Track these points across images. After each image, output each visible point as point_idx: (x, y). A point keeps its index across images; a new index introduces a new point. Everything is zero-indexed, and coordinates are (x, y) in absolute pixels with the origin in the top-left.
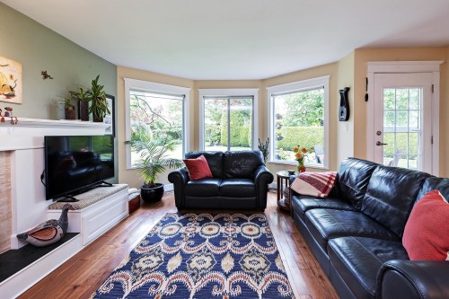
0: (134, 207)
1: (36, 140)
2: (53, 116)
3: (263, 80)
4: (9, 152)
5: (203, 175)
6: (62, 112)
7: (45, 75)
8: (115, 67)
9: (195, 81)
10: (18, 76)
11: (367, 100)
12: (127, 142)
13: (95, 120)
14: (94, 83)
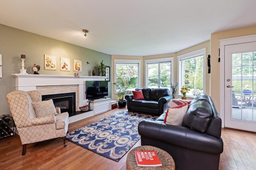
0: (114, 107)
1: (84, 82)
2: (90, 75)
3: (176, 53)
4: (78, 85)
5: (139, 98)
6: (92, 74)
7: (88, 63)
8: (111, 55)
9: (143, 57)
10: (81, 64)
11: (219, 61)
12: (114, 84)
13: (102, 76)
14: (101, 63)
